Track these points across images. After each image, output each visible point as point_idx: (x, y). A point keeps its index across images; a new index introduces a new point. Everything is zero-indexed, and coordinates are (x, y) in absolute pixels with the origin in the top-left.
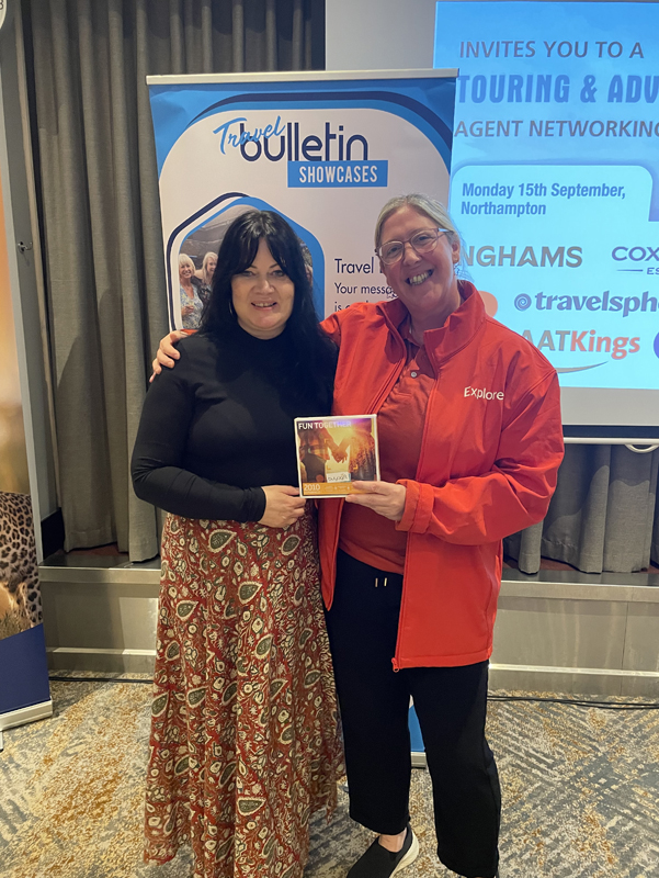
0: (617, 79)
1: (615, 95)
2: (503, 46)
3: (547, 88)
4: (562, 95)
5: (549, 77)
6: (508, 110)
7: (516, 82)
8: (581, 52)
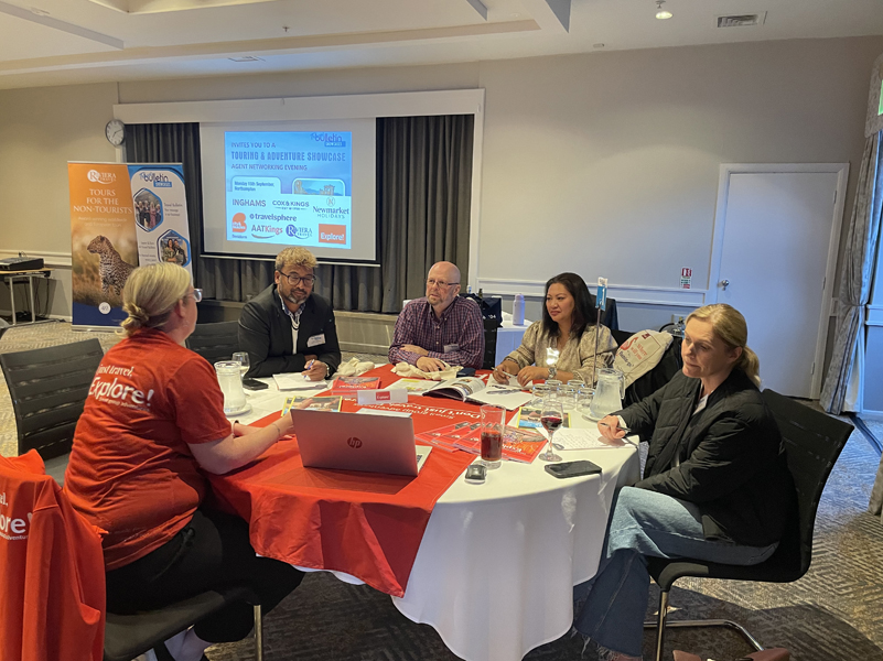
0: (269, 153)
3: (253, 156)
4: (257, 158)
5: (253, 153)
6: (244, 162)
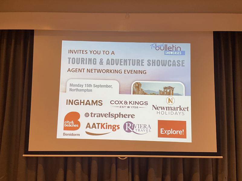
0: (108, 60)
1: (108, 63)
2: (79, 51)
4: (95, 63)
5: (91, 59)
6: (80, 66)
7: (83, 60)
8: (99, 53)
